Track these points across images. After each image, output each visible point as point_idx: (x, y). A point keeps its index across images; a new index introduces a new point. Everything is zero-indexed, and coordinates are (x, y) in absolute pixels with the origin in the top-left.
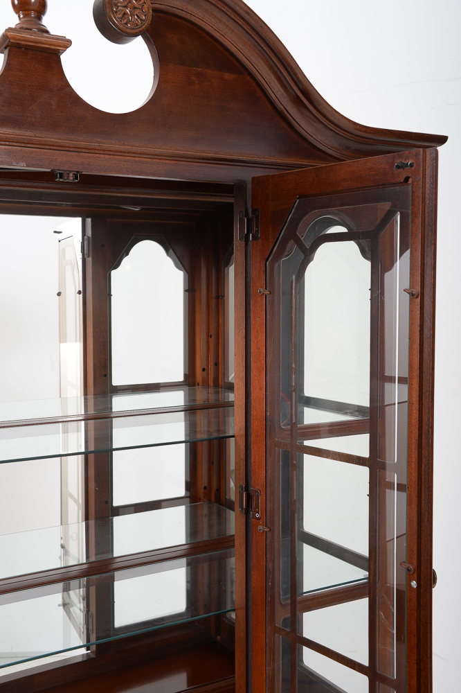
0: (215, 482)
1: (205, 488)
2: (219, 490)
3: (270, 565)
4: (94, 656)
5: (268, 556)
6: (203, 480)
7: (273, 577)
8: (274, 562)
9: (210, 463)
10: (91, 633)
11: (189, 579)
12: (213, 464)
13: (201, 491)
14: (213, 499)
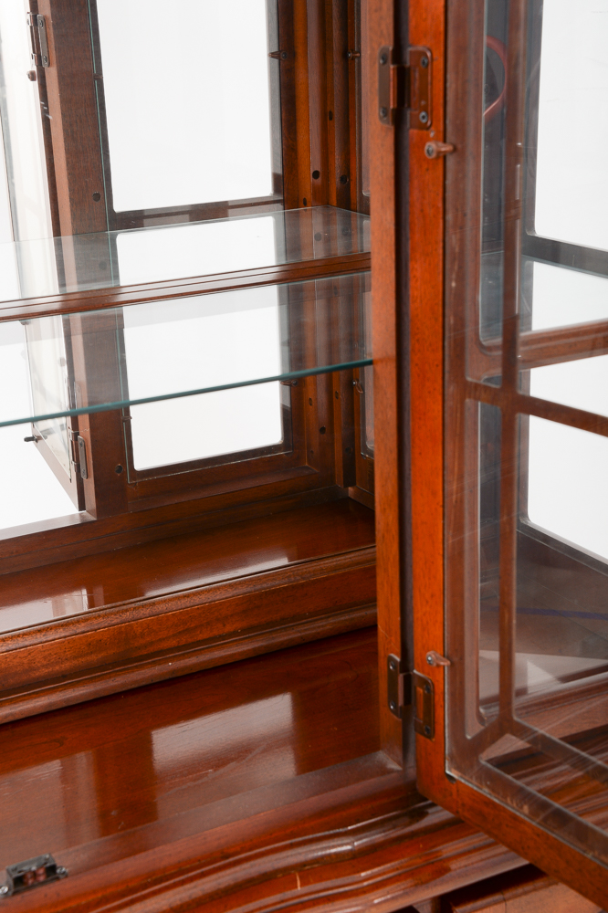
0: (337, 161)
1: (316, 174)
2: (345, 178)
3: (453, 240)
4: (94, 519)
5: (450, 217)
6: (312, 159)
7: (461, 267)
8: (462, 228)
9: (326, 116)
10: (84, 477)
11: (286, 338)
12: (331, 119)
13: (307, 184)
14: (334, 199)
